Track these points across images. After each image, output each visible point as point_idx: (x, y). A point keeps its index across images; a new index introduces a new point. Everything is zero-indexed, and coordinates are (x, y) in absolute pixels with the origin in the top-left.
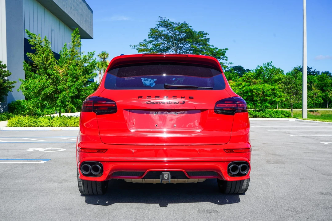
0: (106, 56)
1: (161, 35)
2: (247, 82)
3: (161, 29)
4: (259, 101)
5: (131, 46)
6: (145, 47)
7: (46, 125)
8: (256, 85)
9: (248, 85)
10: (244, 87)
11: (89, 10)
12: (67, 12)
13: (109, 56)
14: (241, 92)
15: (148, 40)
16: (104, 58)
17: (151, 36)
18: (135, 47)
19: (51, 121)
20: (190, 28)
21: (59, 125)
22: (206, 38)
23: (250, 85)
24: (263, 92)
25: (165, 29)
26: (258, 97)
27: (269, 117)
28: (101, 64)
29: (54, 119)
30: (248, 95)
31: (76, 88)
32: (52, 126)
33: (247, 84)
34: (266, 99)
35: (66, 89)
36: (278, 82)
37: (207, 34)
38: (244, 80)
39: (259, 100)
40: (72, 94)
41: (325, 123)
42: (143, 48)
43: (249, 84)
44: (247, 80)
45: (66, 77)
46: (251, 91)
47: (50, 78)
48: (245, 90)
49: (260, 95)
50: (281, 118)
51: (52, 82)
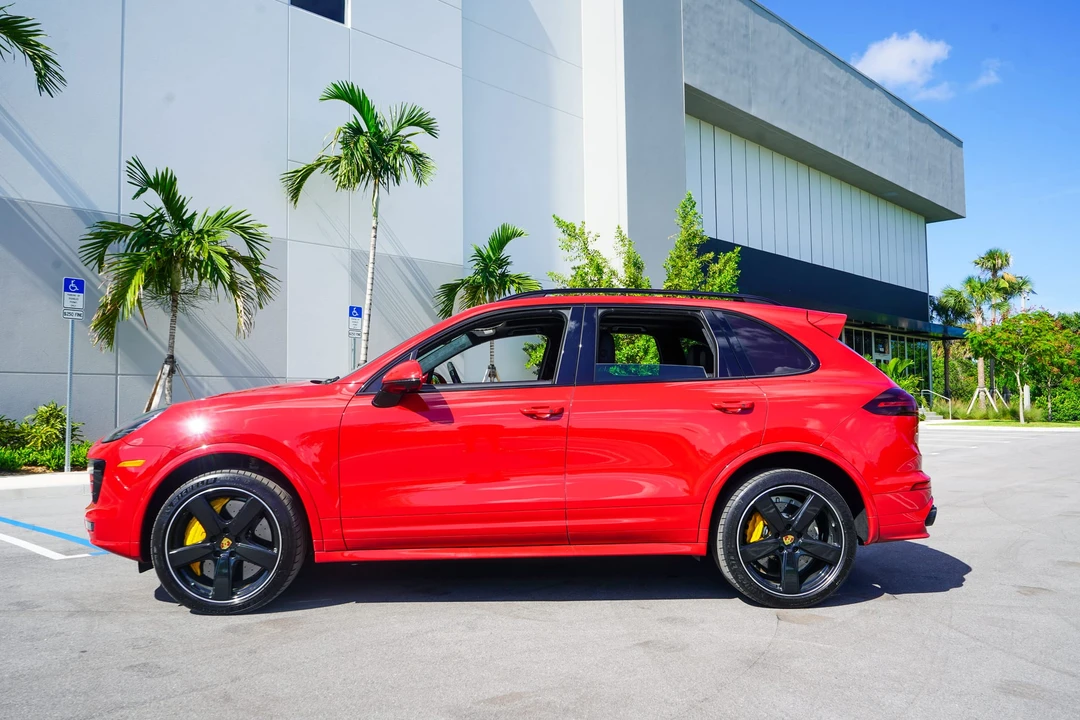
0: (999, 262)
28: (979, 285)
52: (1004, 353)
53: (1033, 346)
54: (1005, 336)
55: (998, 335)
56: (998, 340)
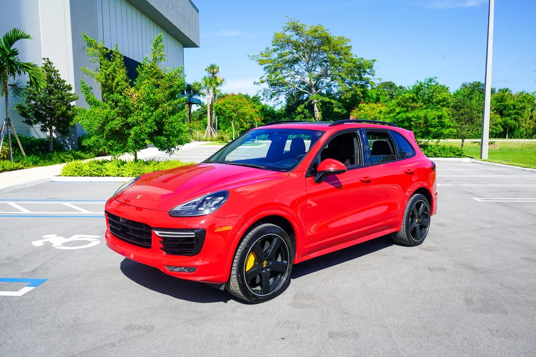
0: (215, 70)
1: (288, 42)
2: (403, 107)
3: (288, 34)
4: (420, 134)
5: (249, 56)
6: (267, 58)
7: (113, 175)
8: (415, 112)
9: (404, 112)
10: (398, 113)
11: (194, 9)
12: (162, 12)
13: (220, 70)
14: (394, 121)
15: (272, 48)
16: (213, 74)
17: (275, 42)
18: (255, 58)
19: (122, 168)
20: (327, 31)
21: (133, 174)
22: (348, 45)
23: (407, 111)
24: (426, 122)
25: (294, 33)
26: (418, 128)
27: (433, 155)
28: (209, 81)
29: (125, 165)
30: (404, 125)
31: (155, 120)
32: (122, 176)
33: (403, 109)
34: (430, 131)
35: (141, 121)
36: (442, 104)
37: (347, 40)
38: (399, 104)
39: (420, 132)
40: (148, 130)
41: (517, 169)
42: (264, 58)
43: (405, 109)
44: (403, 103)
45: (141, 105)
46: (409, 120)
47: (116, 106)
48: (399, 118)
49: (422, 126)
50: (450, 157)
51: (120, 111)
52: (228, 113)
53: (240, 111)
54: (229, 106)
55: (227, 105)
56: (226, 107)
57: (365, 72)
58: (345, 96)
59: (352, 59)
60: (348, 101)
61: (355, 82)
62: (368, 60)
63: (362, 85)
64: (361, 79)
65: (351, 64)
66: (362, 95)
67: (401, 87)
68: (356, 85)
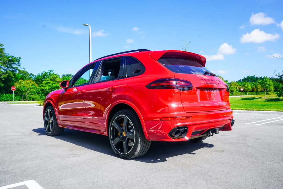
22: (2, 48)
57: (14, 64)
58: (3, 76)
59: (6, 56)
60: (3, 79)
61: (8, 69)
62: (16, 57)
63: (12, 71)
64: (12, 67)
65: (5, 59)
66: (13, 76)
67: (31, 74)
68: (9, 70)
